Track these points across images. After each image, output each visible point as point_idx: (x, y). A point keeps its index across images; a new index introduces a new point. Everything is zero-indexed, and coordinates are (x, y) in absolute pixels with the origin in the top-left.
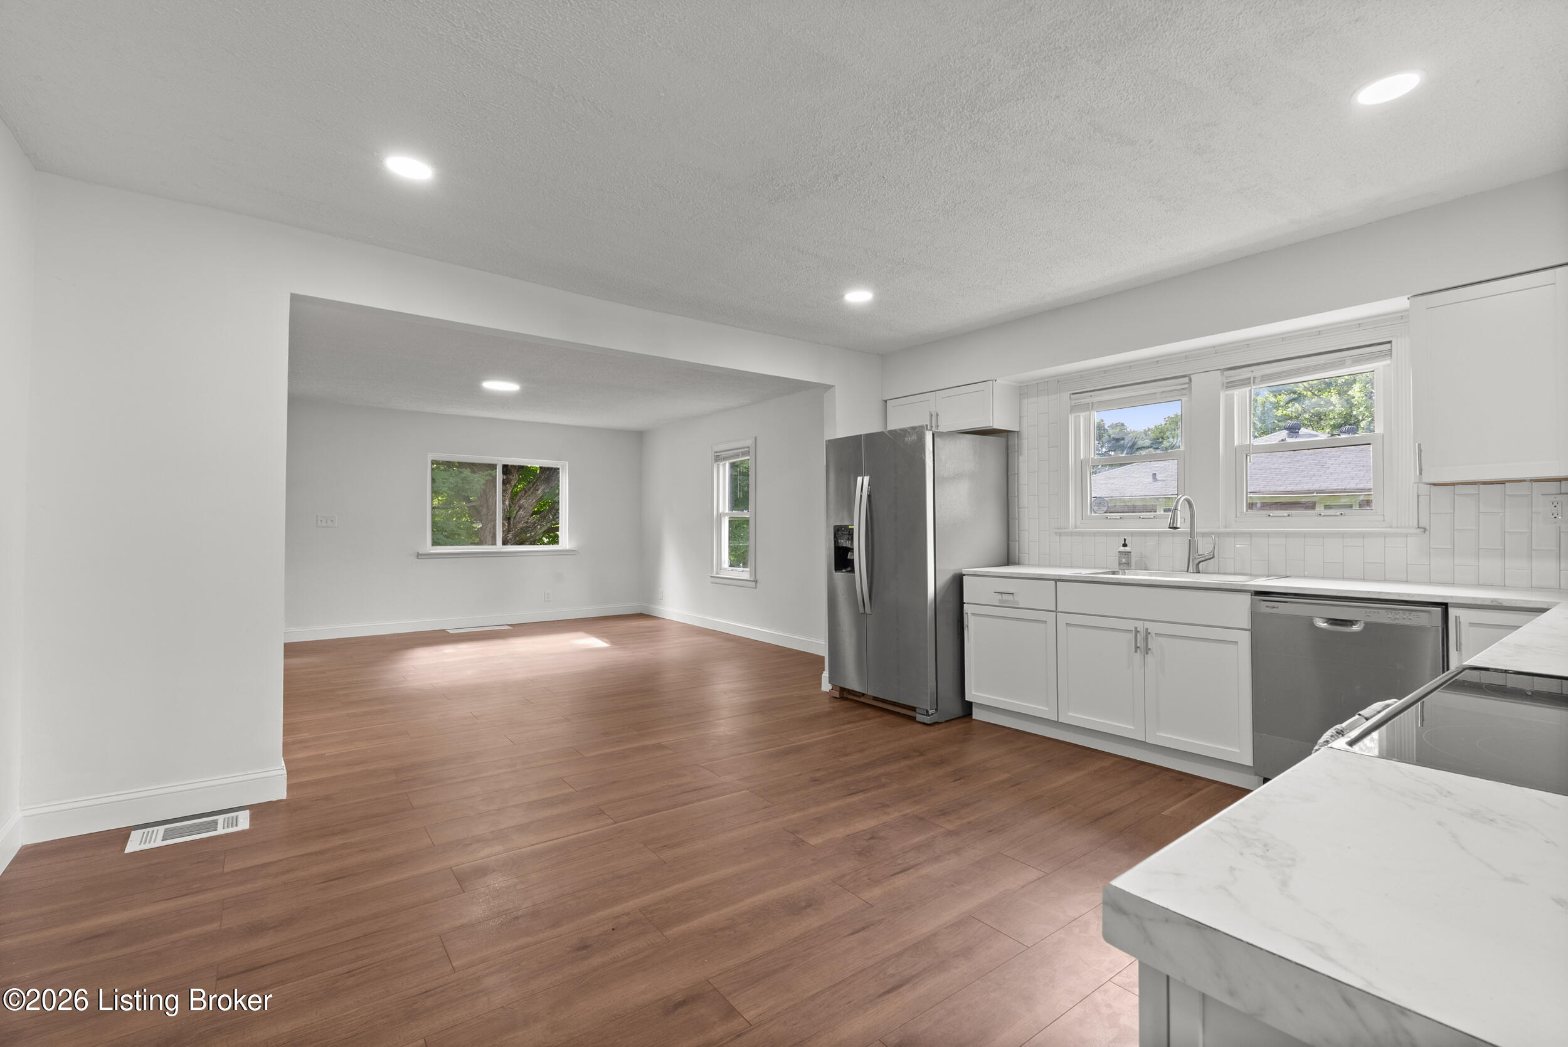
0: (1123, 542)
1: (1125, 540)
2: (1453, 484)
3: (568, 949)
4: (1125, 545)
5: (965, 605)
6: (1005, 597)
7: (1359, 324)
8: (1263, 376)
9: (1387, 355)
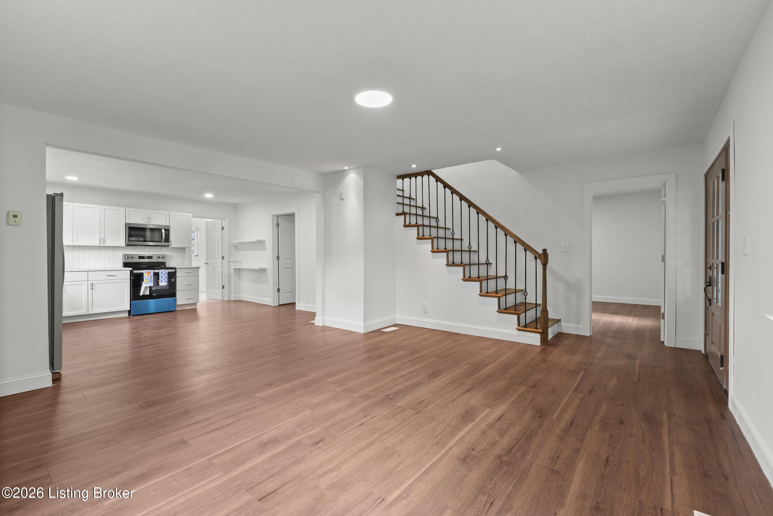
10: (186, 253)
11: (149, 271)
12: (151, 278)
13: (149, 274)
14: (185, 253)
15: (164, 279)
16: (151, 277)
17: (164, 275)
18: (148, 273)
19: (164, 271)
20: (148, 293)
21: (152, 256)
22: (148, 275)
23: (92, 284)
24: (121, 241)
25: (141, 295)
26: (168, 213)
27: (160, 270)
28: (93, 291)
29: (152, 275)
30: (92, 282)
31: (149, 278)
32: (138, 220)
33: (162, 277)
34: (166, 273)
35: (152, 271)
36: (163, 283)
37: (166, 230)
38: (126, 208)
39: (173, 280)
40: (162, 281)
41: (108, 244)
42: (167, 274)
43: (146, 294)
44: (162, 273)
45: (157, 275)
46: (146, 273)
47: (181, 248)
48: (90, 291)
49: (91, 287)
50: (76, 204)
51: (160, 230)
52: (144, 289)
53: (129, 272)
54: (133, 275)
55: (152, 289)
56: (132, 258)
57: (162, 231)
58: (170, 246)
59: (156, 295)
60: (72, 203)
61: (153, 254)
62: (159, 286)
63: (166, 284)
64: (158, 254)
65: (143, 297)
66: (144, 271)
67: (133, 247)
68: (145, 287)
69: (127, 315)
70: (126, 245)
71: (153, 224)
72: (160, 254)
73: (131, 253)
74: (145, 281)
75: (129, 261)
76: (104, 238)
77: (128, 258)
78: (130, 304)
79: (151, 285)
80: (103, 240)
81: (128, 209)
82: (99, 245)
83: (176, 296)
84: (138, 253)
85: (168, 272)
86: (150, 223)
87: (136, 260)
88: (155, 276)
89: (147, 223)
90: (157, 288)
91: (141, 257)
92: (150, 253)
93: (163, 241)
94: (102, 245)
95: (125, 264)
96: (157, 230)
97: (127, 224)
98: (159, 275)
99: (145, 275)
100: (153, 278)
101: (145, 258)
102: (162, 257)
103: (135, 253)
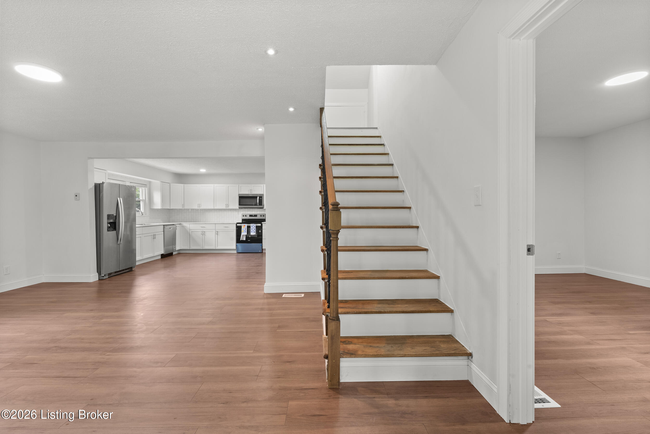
7: (145, 181)
9: (146, 187)
11: (245, 224)
18: (244, 226)
20: (245, 239)
21: (257, 215)
23: (217, 232)
24: (237, 206)
25: (240, 240)
26: (262, 185)
27: (251, 224)
28: (218, 236)
29: (246, 227)
30: (218, 230)
31: (245, 229)
32: (246, 191)
33: (252, 229)
35: (246, 225)
36: (253, 233)
37: (260, 197)
39: (260, 231)
40: (252, 232)
41: (230, 207)
42: (255, 227)
44: (252, 226)
45: (249, 227)
48: (216, 235)
49: (217, 233)
50: (215, 185)
51: (257, 197)
52: (242, 236)
53: (235, 225)
54: (237, 227)
55: (247, 237)
56: (246, 216)
57: (258, 198)
58: (264, 208)
59: (249, 240)
60: (213, 185)
61: (258, 213)
62: (251, 234)
63: (255, 234)
64: (260, 213)
65: (243, 242)
66: (242, 225)
67: (244, 209)
68: (243, 235)
69: (235, 252)
70: (239, 208)
71: (253, 193)
72: (261, 213)
73: (246, 213)
74: (242, 231)
75: (245, 218)
76: (228, 204)
77: (243, 216)
78: (236, 245)
79: (246, 234)
80: (227, 205)
81: (240, 185)
82: (226, 208)
83: (262, 243)
84: (250, 213)
85: (256, 226)
86: (252, 193)
87: (248, 217)
88: (248, 228)
89: (250, 193)
90: (250, 236)
91: (251, 216)
92: (256, 213)
93: (258, 205)
94: (227, 208)
95: (243, 220)
96: (254, 197)
97: (239, 194)
98: (250, 228)
99: (243, 227)
100: (246, 229)
101: (253, 216)
102: (262, 215)
103: (248, 213)
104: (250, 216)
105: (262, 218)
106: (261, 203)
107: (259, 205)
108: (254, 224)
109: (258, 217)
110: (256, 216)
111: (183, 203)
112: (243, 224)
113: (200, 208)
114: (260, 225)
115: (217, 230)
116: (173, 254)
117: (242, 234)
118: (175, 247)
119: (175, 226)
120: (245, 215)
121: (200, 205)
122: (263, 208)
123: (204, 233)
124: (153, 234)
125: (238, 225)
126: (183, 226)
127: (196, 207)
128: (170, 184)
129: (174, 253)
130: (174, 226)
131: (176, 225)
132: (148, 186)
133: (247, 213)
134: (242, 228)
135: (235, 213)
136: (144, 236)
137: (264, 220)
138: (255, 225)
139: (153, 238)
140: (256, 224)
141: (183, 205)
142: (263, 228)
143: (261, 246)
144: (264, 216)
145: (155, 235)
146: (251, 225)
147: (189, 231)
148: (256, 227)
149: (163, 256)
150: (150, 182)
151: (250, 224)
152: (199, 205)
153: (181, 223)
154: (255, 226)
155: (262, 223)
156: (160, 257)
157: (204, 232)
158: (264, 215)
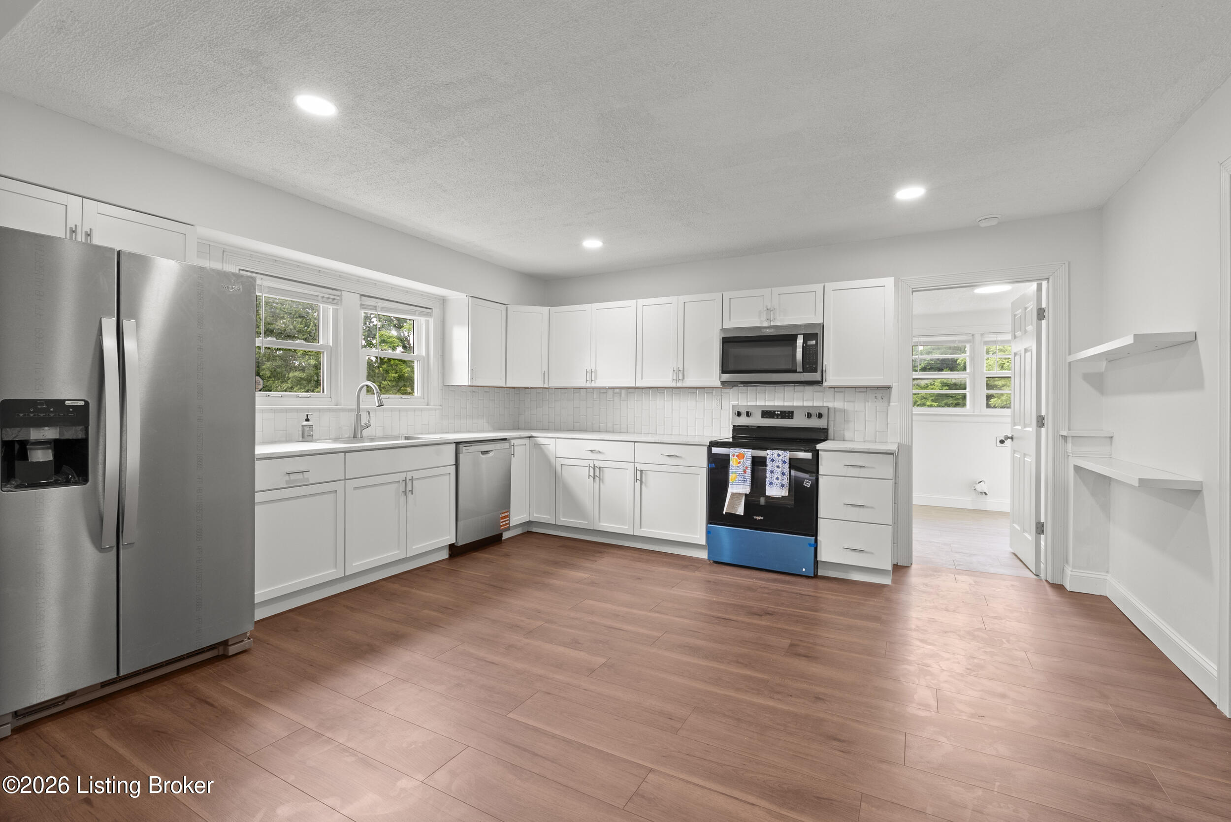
0: (306, 418)
1: (307, 415)
2: (484, 387)
3: (828, 703)
4: (307, 420)
5: (256, 494)
6: (293, 477)
7: (423, 294)
8: (382, 307)
9: (430, 315)
10: (891, 404)
11: (743, 450)
12: (745, 472)
13: (742, 461)
14: (889, 402)
15: (777, 479)
16: (747, 468)
17: (778, 467)
18: (739, 456)
19: (779, 455)
20: (740, 511)
21: (794, 413)
22: (739, 463)
23: (641, 471)
24: (713, 376)
25: (724, 513)
26: (818, 287)
27: (768, 451)
28: (643, 487)
29: (749, 463)
30: (643, 467)
31: (741, 471)
32: (750, 317)
33: (772, 472)
34: (784, 462)
35: (749, 453)
36: (776, 490)
37: (807, 337)
38: (724, 293)
39: (807, 483)
40: (771, 484)
41: (690, 382)
42: (787, 466)
43: (737, 513)
44: (773, 460)
45: (758, 464)
46: (735, 457)
47: (878, 388)
48: (638, 485)
49: (639, 477)
50: (641, 302)
51: (793, 338)
52: (732, 498)
53: (705, 449)
54: (712, 458)
55: (751, 502)
56: (748, 414)
57: (800, 341)
58: (825, 384)
59: (760, 518)
60: (635, 301)
61: (796, 404)
62: (767, 494)
63: (785, 492)
64: (806, 404)
65: (732, 520)
66: (731, 451)
67: (742, 388)
68: (733, 494)
69: (703, 555)
70: (723, 383)
71: (778, 323)
72: (810, 404)
73: (749, 404)
74: (732, 476)
75: (743, 421)
76: (681, 369)
77: (739, 414)
78: (708, 532)
79: (747, 489)
80: (680, 373)
81: (727, 295)
82: (674, 384)
83: (815, 535)
84: (763, 404)
85: (790, 459)
86: (772, 324)
87: (757, 420)
88: (756, 467)
89: (765, 324)
90: (762, 501)
91: (767, 414)
92: (790, 404)
93: (800, 369)
94: (679, 384)
95: (736, 429)
96: (786, 339)
97: (723, 330)
98: (766, 466)
99: (733, 462)
100: (749, 471)
101: (778, 416)
102: (814, 412)
103: (758, 404)
104: (762, 417)
105: (814, 423)
106: (812, 361)
107: (805, 370)
108: (781, 452)
109: (799, 421)
110: (787, 414)
111: (545, 368)
112: (737, 450)
113: (593, 385)
114: (808, 455)
115: (639, 467)
116: (502, 537)
117: (731, 490)
118: (508, 516)
119: (508, 444)
120: (743, 411)
121: (593, 374)
122: (819, 383)
123: (597, 474)
124: (402, 476)
125: (715, 450)
126: (538, 446)
127: (581, 382)
128: (507, 308)
129: (506, 535)
130: (506, 445)
131: (513, 442)
132: (436, 312)
133: (753, 404)
134: (731, 463)
135: (709, 403)
136: (355, 488)
137: (822, 435)
138: (786, 455)
139: (404, 490)
140: (790, 450)
141: (544, 374)
142: (821, 472)
143: (813, 549)
144: (820, 416)
145: (412, 480)
146: (769, 454)
147: (553, 460)
148: (790, 464)
149: (456, 551)
150: (443, 301)
151: (765, 449)
152: (591, 374)
153: (534, 434)
154: (788, 461)
155: (819, 447)
156: (445, 555)
157: (597, 470)
158: (824, 412)
